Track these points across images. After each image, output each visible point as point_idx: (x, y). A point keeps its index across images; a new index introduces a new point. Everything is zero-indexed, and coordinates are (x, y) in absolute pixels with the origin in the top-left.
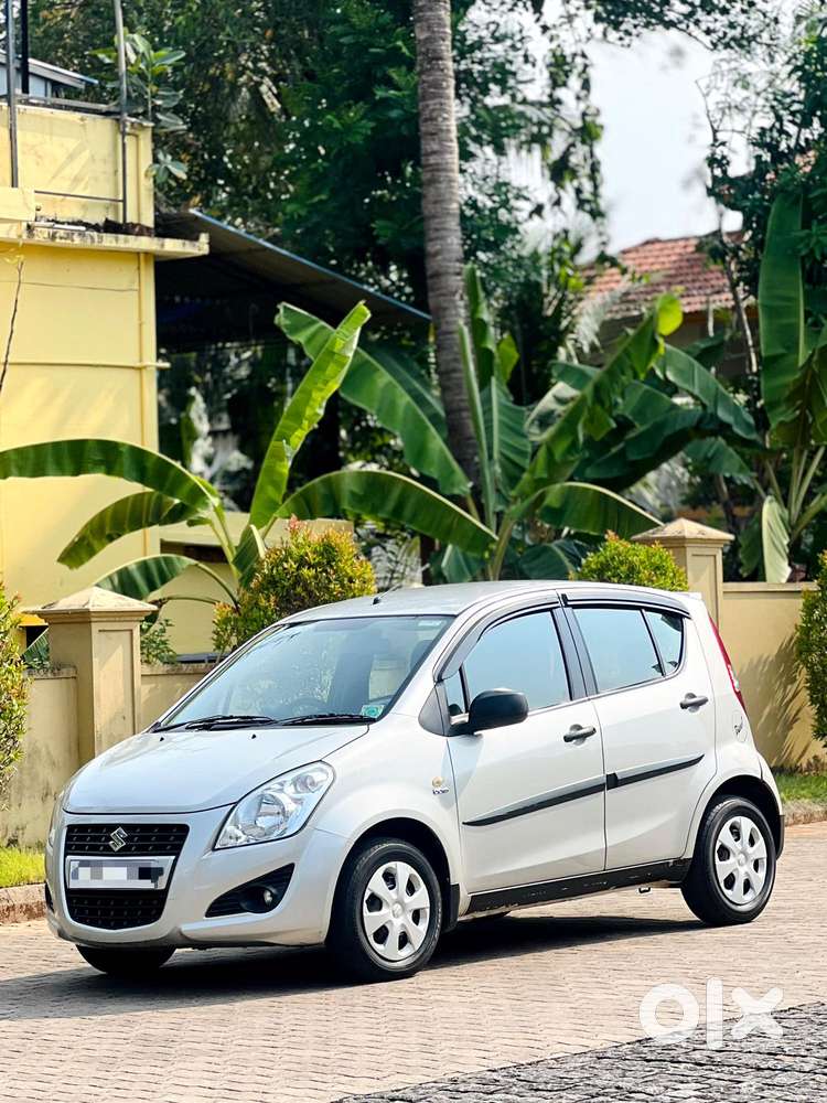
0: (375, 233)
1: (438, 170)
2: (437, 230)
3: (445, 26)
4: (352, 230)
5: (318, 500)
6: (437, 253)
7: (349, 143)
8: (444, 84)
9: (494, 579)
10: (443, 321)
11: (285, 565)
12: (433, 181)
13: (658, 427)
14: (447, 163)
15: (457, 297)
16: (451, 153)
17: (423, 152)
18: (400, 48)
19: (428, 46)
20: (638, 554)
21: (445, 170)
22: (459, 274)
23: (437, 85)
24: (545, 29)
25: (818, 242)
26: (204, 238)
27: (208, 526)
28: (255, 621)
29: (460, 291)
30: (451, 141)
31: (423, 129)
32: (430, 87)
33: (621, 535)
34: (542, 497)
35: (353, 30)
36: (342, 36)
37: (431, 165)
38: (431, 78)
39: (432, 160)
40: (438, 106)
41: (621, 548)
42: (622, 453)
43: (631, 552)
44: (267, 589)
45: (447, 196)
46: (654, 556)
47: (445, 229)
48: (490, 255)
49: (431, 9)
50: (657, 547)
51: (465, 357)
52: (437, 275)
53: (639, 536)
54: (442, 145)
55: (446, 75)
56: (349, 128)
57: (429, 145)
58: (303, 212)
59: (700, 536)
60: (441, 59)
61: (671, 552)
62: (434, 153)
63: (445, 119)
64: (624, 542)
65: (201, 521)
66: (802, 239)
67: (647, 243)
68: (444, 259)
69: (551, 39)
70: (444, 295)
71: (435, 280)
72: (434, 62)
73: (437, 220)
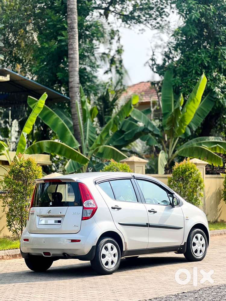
0: (57, 76)
1: (73, 59)
2: (72, 75)
3: (75, 20)
4: (51, 75)
5: (36, 149)
6: (72, 82)
7: (51, 51)
8: (75, 35)
9: (85, 172)
10: (73, 100)
11: (16, 166)
12: (71, 62)
13: (133, 131)
14: (75, 57)
15: (77, 94)
16: (77, 54)
17: (69, 54)
18: (64, 26)
19: (71, 25)
20: (119, 165)
21: (74, 59)
22: (78, 87)
23: (73, 36)
24: (109, 23)
25: (177, 82)
26: (8, 76)
27: (5, 156)
28: (7, 182)
29: (78, 92)
30: (76, 51)
31: (69, 47)
32: (71, 36)
33: (116, 160)
34: (97, 149)
35: (52, 21)
36: (49, 22)
37: (71, 57)
38: (71, 34)
39: (71, 56)
40: (73, 41)
41: (115, 164)
42: (123, 138)
43: (117, 165)
44: (12, 173)
45: (75, 66)
46: (124, 166)
47: (74, 75)
48: (90, 83)
49: (72, 15)
50: (125, 164)
51: (78, 110)
52: (72, 88)
53: (122, 161)
54: (74, 52)
55: (75, 33)
56: (51, 47)
57: (70, 52)
58: (37, 70)
59: (139, 161)
60: (74, 28)
61: (129, 165)
62: (72, 54)
63: (75, 45)
64: (116, 162)
65: (3, 154)
66: (173, 81)
67: (141, 83)
68: (74, 83)
69: (110, 26)
70: (74, 93)
71: (71, 89)
72: (72, 29)
73: (72, 72)
